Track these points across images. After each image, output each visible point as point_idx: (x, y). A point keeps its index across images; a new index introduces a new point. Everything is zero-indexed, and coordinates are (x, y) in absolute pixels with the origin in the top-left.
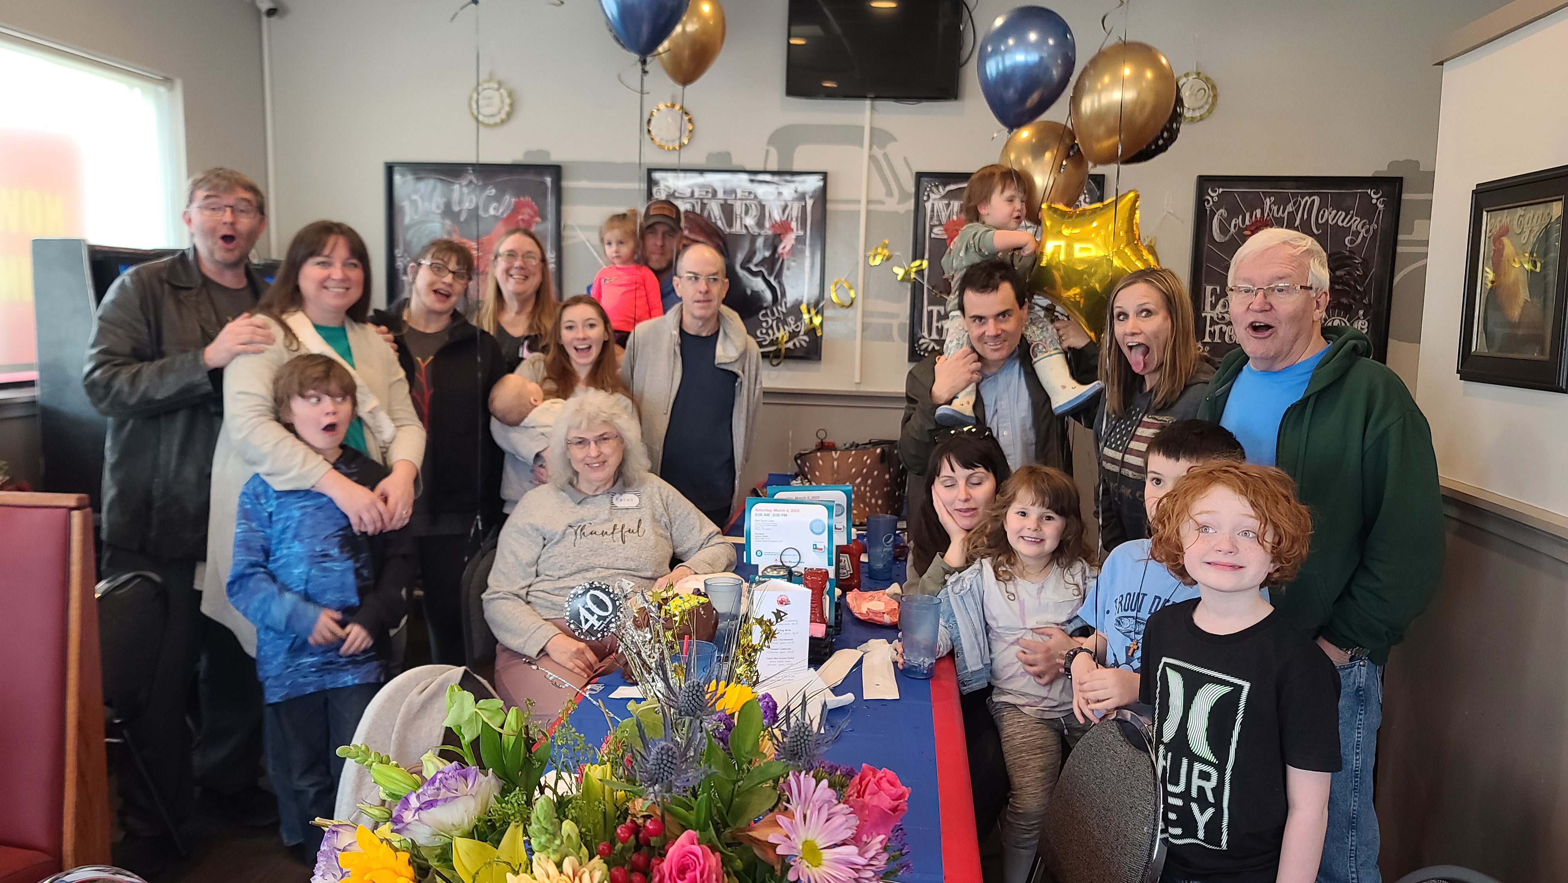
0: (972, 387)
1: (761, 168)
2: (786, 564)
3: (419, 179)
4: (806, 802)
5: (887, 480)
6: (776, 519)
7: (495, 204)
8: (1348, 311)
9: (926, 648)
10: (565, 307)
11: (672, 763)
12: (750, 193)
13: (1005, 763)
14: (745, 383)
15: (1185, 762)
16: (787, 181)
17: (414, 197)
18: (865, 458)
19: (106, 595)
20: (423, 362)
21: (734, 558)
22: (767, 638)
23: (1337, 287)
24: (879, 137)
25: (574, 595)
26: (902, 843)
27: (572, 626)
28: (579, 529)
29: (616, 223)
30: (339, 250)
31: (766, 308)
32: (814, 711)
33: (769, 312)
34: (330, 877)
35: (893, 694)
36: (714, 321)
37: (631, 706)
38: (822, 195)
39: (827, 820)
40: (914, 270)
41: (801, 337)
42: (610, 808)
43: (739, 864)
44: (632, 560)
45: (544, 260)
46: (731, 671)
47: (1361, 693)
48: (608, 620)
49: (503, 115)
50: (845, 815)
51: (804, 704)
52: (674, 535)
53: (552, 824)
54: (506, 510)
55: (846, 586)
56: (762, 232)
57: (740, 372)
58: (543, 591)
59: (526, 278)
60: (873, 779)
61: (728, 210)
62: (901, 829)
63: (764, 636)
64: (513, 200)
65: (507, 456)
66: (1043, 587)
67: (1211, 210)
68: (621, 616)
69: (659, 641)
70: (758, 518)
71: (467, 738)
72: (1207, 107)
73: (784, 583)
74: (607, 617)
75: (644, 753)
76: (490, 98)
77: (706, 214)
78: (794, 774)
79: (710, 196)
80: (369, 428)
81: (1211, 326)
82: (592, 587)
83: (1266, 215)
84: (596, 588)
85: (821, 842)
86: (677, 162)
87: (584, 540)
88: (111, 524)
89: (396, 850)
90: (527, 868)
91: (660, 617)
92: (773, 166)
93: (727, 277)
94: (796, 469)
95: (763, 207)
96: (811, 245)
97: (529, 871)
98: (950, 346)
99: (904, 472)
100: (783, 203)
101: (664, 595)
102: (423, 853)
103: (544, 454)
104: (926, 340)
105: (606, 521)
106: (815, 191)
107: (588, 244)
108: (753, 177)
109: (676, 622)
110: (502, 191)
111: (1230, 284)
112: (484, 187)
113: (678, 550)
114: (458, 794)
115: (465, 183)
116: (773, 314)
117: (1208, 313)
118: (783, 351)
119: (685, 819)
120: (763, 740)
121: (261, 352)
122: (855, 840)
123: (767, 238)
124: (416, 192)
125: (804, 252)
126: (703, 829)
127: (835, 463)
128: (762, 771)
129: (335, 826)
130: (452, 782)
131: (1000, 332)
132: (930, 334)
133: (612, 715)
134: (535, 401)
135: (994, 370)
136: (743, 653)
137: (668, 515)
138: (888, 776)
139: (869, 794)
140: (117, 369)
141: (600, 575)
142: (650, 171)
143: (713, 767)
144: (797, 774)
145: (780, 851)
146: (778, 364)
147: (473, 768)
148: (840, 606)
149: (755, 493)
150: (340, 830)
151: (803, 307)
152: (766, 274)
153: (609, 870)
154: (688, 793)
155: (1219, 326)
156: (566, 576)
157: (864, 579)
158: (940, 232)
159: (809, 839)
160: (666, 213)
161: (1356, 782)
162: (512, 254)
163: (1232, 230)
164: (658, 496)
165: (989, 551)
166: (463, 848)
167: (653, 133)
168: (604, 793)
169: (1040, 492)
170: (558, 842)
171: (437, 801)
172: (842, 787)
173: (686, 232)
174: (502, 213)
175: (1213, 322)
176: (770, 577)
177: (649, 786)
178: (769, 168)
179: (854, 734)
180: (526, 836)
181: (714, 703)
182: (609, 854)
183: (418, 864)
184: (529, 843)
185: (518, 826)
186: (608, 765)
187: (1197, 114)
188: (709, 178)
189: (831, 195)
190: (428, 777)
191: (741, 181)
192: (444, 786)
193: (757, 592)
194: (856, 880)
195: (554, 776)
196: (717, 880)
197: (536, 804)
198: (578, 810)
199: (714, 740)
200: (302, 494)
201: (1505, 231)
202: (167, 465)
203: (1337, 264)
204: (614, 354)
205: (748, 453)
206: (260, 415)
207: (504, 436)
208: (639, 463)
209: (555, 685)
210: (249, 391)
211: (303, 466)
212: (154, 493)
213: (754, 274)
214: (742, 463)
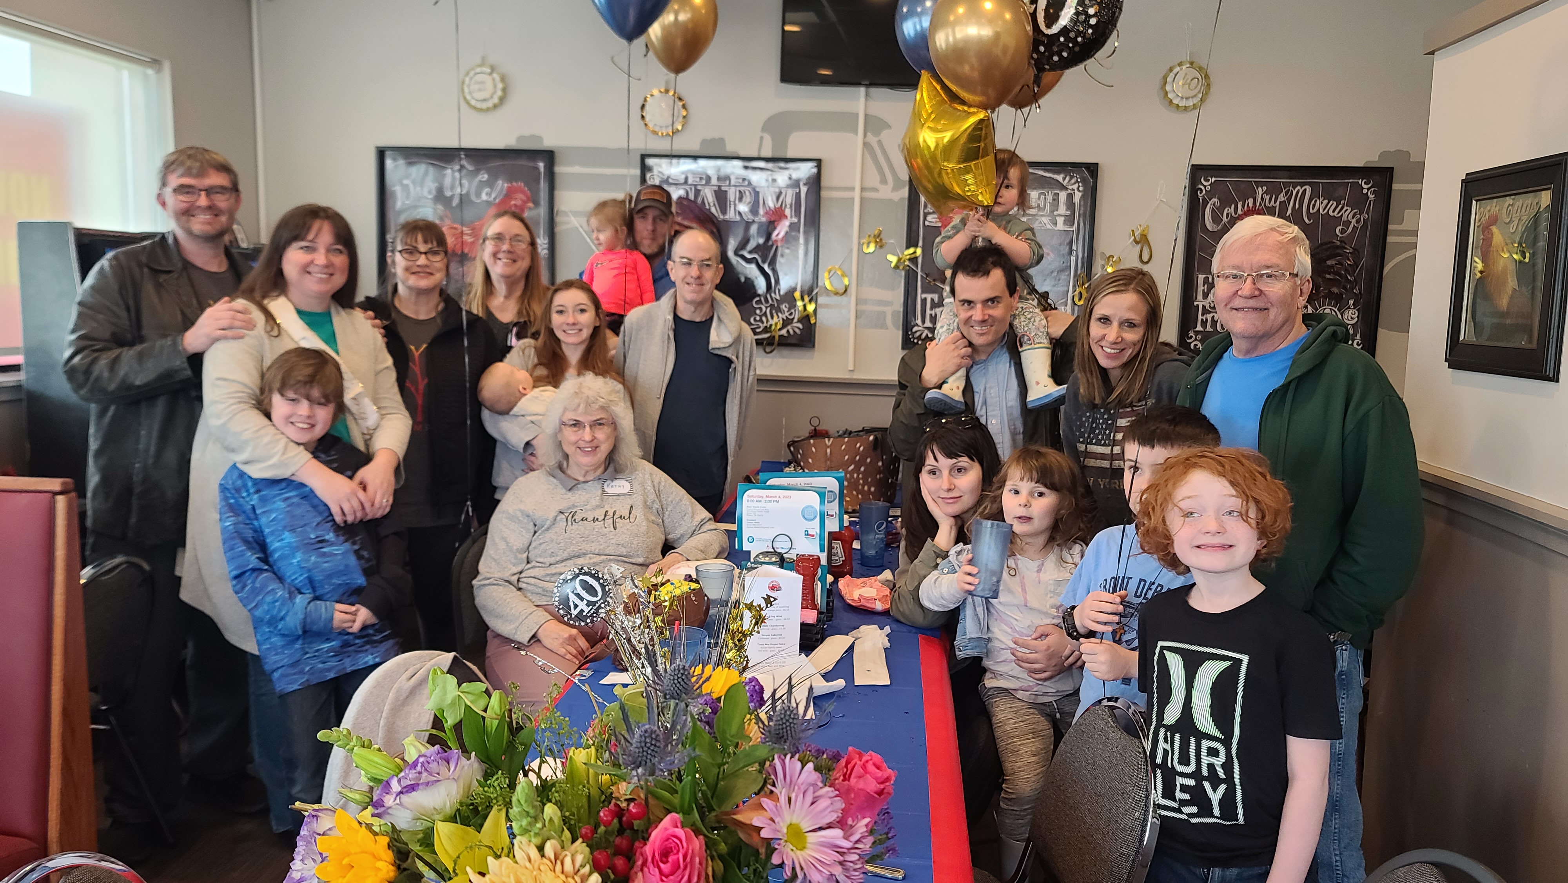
0: (962, 372)
1: (755, 154)
2: (778, 551)
3: (410, 164)
4: (791, 785)
5: (879, 467)
6: (768, 505)
7: (487, 190)
8: (1339, 302)
10: (556, 291)
11: (655, 745)
12: (744, 179)
13: (997, 749)
14: (739, 369)
15: (1192, 740)
16: (781, 168)
17: (405, 182)
18: (858, 445)
19: (91, 581)
20: (417, 351)
21: (726, 545)
22: (756, 623)
23: (1328, 276)
24: (874, 124)
25: (564, 580)
26: (889, 826)
27: (561, 612)
28: (570, 516)
30: (324, 235)
31: (759, 295)
32: (800, 695)
33: (762, 299)
34: (309, 862)
35: (884, 679)
36: (707, 306)
37: (617, 691)
38: (816, 182)
39: (812, 804)
40: (908, 257)
41: (795, 325)
42: (594, 792)
43: (723, 848)
44: (623, 546)
45: (533, 244)
46: (721, 656)
47: (1343, 677)
48: (597, 605)
49: (496, 100)
50: (830, 798)
51: (791, 687)
52: (666, 521)
53: (534, 807)
54: (497, 496)
55: (838, 573)
56: (756, 219)
57: (734, 358)
58: (534, 578)
59: (515, 261)
60: (859, 762)
61: (721, 196)
62: (888, 813)
63: (754, 621)
64: (506, 185)
65: (498, 445)
66: (1043, 564)
67: (1204, 199)
68: (611, 601)
69: (649, 627)
70: (750, 504)
71: (450, 721)
72: (1200, 96)
73: (775, 569)
74: (596, 602)
75: (628, 737)
76: (482, 83)
77: (699, 200)
78: (779, 757)
79: (704, 182)
81: (1203, 315)
82: (581, 572)
83: (1258, 204)
84: (585, 574)
85: (806, 826)
86: (669, 148)
87: (575, 526)
88: (95, 512)
89: (375, 834)
90: (509, 852)
91: (649, 602)
92: (767, 153)
93: (721, 262)
94: (790, 457)
95: (757, 194)
96: (805, 232)
97: (511, 855)
98: (941, 331)
99: (897, 460)
100: (777, 190)
101: (654, 580)
102: (404, 837)
103: (534, 442)
104: (920, 328)
105: (598, 507)
106: (809, 178)
107: (581, 230)
108: (747, 164)
109: (666, 607)
110: (494, 175)
111: (1215, 269)
112: (477, 172)
113: (670, 537)
114: (440, 778)
115: (457, 168)
116: (767, 301)
117: (1200, 302)
118: (777, 338)
119: (669, 802)
120: (749, 724)
121: (242, 337)
122: (841, 823)
123: (761, 225)
124: (408, 177)
125: (798, 238)
126: (686, 812)
127: (829, 450)
128: (747, 755)
130: (434, 766)
131: (986, 317)
132: (923, 322)
133: (601, 701)
134: (525, 389)
135: (983, 357)
136: (733, 639)
137: (660, 501)
138: (874, 759)
139: (856, 777)
140: (96, 354)
141: (592, 561)
142: (643, 157)
143: (697, 750)
144: (783, 757)
145: (764, 834)
146: (771, 352)
147: (456, 751)
148: (832, 592)
149: (748, 480)
150: (320, 814)
151: (797, 295)
152: (760, 261)
153: (591, 853)
154: (674, 776)
155: (1212, 315)
156: (557, 562)
157: (856, 566)
158: (934, 220)
159: (795, 821)
160: (657, 197)
161: (1339, 765)
162: (499, 237)
163: (1225, 219)
164: (649, 483)
166: (445, 832)
167: (647, 118)
168: (588, 777)
170: (539, 825)
171: (418, 785)
172: (829, 770)
173: (678, 218)
174: (495, 199)
175: (1205, 311)
176: (762, 563)
177: (633, 769)
178: (763, 155)
179: (844, 719)
180: (508, 819)
181: (701, 686)
182: (592, 838)
183: (398, 848)
184: (511, 827)
185: (500, 810)
186: (593, 749)
187: (1190, 103)
188: (702, 163)
189: (824, 182)
190: (410, 762)
191: (734, 168)
192: (426, 770)
193: (749, 578)
194: (841, 863)
195: (538, 760)
196: (700, 863)
197: (519, 788)
198: (561, 794)
199: (699, 723)
200: (284, 485)
201: (1494, 220)
202: (147, 450)
203: (1328, 253)
204: (605, 339)
205: (741, 439)
206: (240, 402)
207: (493, 425)
208: (631, 449)
209: (544, 670)
210: (230, 377)
211: (284, 453)
212: (135, 478)
213: (748, 261)
214: (735, 449)
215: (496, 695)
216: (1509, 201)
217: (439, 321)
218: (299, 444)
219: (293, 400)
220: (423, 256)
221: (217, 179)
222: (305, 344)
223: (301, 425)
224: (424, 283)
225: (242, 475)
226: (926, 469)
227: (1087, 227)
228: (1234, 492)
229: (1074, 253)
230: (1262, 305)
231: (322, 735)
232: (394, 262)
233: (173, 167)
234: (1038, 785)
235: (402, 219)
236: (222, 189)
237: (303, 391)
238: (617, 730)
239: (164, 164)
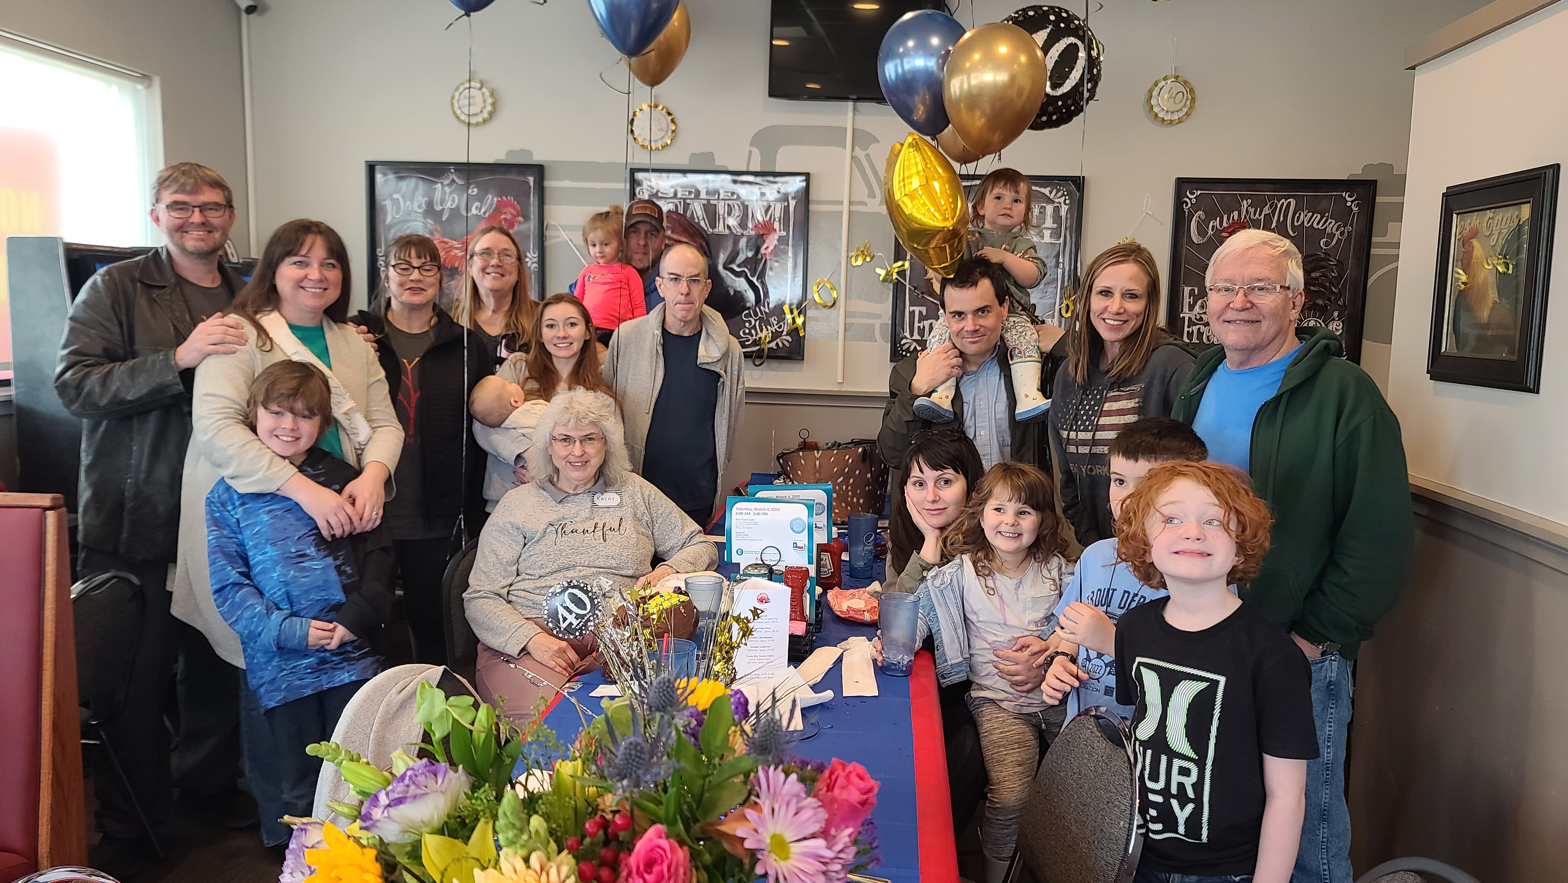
0: (952, 382)
1: (744, 169)
2: (766, 563)
3: (401, 178)
4: (774, 796)
5: (868, 479)
6: (757, 518)
7: (477, 204)
8: (1324, 313)
9: (904, 646)
10: (546, 305)
11: (640, 758)
12: (733, 194)
13: (983, 758)
14: (728, 383)
15: (1164, 758)
16: (769, 182)
17: (395, 196)
18: (847, 457)
19: (81, 596)
20: (410, 364)
21: (716, 557)
22: (744, 636)
23: (1312, 288)
24: (862, 139)
25: (552, 593)
26: (873, 836)
28: (560, 528)
29: (599, 224)
30: (317, 250)
31: (749, 308)
32: (784, 707)
33: (752, 312)
34: (298, 875)
35: (871, 690)
36: (696, 322)
37: (604, 703)
38: (805, 194)
39: (796, 814)
40: (896, 270)
41: (784, 338)
42: (581, 804)
43: (707, 858)
44: (613, 558)
45: (521, 259)
46: (709, 668)
47: (1332, 687)
48: (586, 618)
49: (485, 115)
50: (814, 808)
51: (775, 701)
52: (656, 534)
53: (520, 819)
54: (488, 510)
55: (827, 586)
56: (745, 233)
57: (722, 372)
58: (524, 590)
59: (503, 275)
60: (842, 774)
61: (711, 211)
62: (872, 823)
63: (741, 633)
64: (496, 199)
65: (489, 456)
66: (1021, 582)
67: (1189, 212)
68: (599, 614)
69: (637, 639)
70: (739, 517)
71: (437, 735)
72: (1185, 110)
73: (764, 581)
74: (585, 615)
75: (613, 749)
76: (472, 97)
77: (689, 214)
78: (763, 769)
79: (693, 196)
80: (344, 429)
81: (1189, 327)
82: (570, 585)
83: (1243, 217)
84: (574, 587)
85: (789, 836)
86: (660, 162)
87: (565, 538)
89: (363, 846)
90: (496, 864)
91: (638, 615)
92: (756, 167)
93: (709, 278)
94: (779, 469)
95: (746, 207)
96: (793, 246)
97: (498, 867)
99: (886, 471)
100: (766, 203)
101: (642, 593)
102: (392, 850)
103: (525, 455)
104: (908, 341)
105: (588, 519)
106: (797, 192)
107: (572, 246)
108: (736, 178)
109: (654, 619)
110: (484, 190)
111: (1208, 284)
112: (466, 186)
113: (660, 549)
114: (427, 790)
115: (447, 182)
116: (756, 314)
117: (1186, 314)
118: (766, 350)
119: (655, 814)
120: (734, 736)
121: (234, 352)
122: (824, 833)
123: (749, 238)
124: (397, 191)
125: (787, 253)
126: (671, 823)
127: (818, 463)
128: (732, 766)
129: (304, 824)
130: (421, 779)
131: (978, 328)
132: (912, 335)
133: (590, 713)
134: (516, 402)
135: (974, 369)
136: (720, 651)
137: (650, 514)
138: (858, 770)
139: (839, 788)
140: (87, 370)
141: (581, 574)
142: (633, 171)
143: (682, 761)
144: (766, 768)
145: (748, 845)
146: (761, 365)
147: (444, 764)
148: (820, 604)
149: (738, 492)
150: (308, 827)
151: (786, 309)
152: (749, 275)
153: (577, 863)
154: (660, 788)
155: (1198, 327)
156: (547, 574)
157: (845, 577)
159: (778, 832)
160: (648, 212)
161: (1327, 775)
162: (487, 252)
163: (1210, 232)
164: (639, 495)
165: (966, 547)
166: (432, 845)
167: (636, 133)
168: (575, 789)
169: (1016, 489)
170: (525, 837)
171: (406, 798)
172: (814, 781)
173: (669, 233)
174: (485, 213)
175: (1191, 323)
176: (751, 575)
177: (618, 781)
178: (751, 169)
179: (833, 731)
180: (495, 832)
181: (686, 698)
182: (577, 849)
183: (385, 860)
184: (497, 841)
185: (487, 823)
186: (579, 761)
187: (1175, 117)
188: (692, 178)
189: (813, 196)
190: (398, 775)
191: (723, 182)
192: (414, 783)
193: (737, 589)
194: (824, 873)
195: (525, 774)
196: (685, 874)
197: (505, 801)
198: (548, 806)
199: (684, 735)
200: (269, 497)
201: (1474, 234)
202: (139, 465)
203: (1313, 265)
204: (595, 352)
205: (730, 452)
206: (226, 418)
207: (485, 438)
208: (621, 463)
209: (533, 683)
210: (218, 393)
211: (268, 469)
212: (126, 494)
213: (737, 274)
214: (725, 463)
215: (483, 708)
216: (1489, 214)
217: (432, 335)
218: (284, 458)
219: (277, 413)
220: (416, 270)
221: (210, 196)
222: (295, 358)
223: (285, 438)
224: (417, 299)
225: (228, 488)
226: (911, 481)
227: (1074, 239)
228: (1217, 502)
229: (1061, 266)
230: (1254, 318)
231: (310, 749)
232: (387, 277)
233: (167, 183)
234: (1023, 795)
235: (393, 234)
236: (216, 206)
237: (286, 404)
238: (604, 743)
239: (159, 178)
